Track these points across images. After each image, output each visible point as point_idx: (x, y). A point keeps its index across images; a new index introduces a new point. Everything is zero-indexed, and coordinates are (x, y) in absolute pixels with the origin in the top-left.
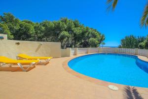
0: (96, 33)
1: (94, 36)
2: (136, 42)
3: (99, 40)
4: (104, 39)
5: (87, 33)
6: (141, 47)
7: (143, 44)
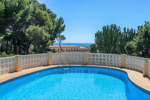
0: (44, 13)
1: (41, 22)
2: (121, 40)
3: (50, 32)
4: (63, 29)
5: (21, 12)
6: (130, 51)
7: (133, 44)
